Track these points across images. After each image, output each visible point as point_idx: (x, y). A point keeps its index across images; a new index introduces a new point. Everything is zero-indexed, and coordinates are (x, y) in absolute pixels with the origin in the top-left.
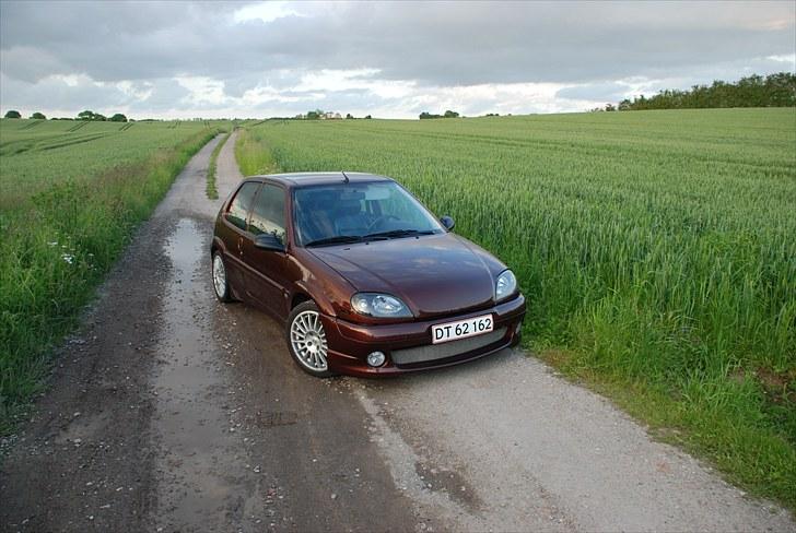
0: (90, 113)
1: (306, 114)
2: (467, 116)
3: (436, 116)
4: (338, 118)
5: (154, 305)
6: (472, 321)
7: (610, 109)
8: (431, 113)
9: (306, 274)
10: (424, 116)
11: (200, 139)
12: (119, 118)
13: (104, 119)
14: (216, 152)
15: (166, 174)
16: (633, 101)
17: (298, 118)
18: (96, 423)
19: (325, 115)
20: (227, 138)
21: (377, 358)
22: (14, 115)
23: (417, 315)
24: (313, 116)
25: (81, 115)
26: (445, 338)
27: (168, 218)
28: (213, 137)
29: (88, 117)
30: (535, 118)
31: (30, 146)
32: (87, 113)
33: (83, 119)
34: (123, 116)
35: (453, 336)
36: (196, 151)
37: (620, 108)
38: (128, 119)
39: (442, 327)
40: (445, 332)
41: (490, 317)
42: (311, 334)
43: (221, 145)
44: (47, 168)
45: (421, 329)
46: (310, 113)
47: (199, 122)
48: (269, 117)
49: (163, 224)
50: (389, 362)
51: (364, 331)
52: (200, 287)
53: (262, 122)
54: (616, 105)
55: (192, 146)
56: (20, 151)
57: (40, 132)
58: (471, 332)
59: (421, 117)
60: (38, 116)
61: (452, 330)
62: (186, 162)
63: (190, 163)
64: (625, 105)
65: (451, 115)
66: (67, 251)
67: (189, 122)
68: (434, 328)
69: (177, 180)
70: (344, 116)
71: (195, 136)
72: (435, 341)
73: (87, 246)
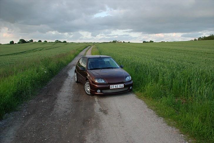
0: (58, 41)
1: (112, 41)
2: (156, 42)
3: (147, 42)
4: (121, 42)
5: (62, 82)
6: (119, 85)
7: (195, 40)
8: (146, 41)
9: (88, 75)
10: (144, 42)
11: (83, 47)
12: (65, 42)
13: (61, 42)
14: (87, 51)
15: (73, 56)
16: (202, 38)
17: (110, 42)
18: (46, 100)
19: (117, 42)
20: (90, 47)
21: (99, 91)
22: (40, 41)
23: (107, 83)
24: (114, 42)
25: (55, 41)
26: (113, 88)
27: (71, 66)
28: (87, 47)
29: (57, 42)
30: (175, 43)
31: (43, 49)
32: (57, 41)
33: (56, 42)
34: (66, 41)
35: (114, 88)
36: (82, 51)
37: (198, 40)
38: (67, 42)
39: (112, 86)
40: (113, 87)
41: (123, 85)
42: (88, 87)
43: (88, 49)
44: (46, 54)
45: (108, 86)
46: (113, 41)
47: (85, 43)
48: (103, 42)
49: (70, 67)
50: (101, 92)
51: (97, 86)
52: (73, 80)
53: (101, 43)
54: (197, 39)
55: (81, 49)
56: (40, 50)
57: (45, 46)
58: (119, 87)
59: (143, 42)
60: (46, 41)
61: (114, 87)
62: (79, 53)
63: (80, 53)
64: (200, 39)
65: (151, 42)
66: (46, 70)
67: (82, 43)
68: (110, 86)
69: (76, 57)
70: (122, 42)
71: (82, 47)
72: (110, 88)
73: (50, 70)
